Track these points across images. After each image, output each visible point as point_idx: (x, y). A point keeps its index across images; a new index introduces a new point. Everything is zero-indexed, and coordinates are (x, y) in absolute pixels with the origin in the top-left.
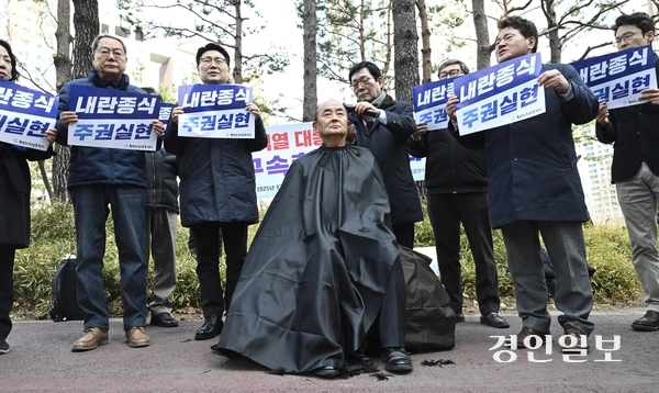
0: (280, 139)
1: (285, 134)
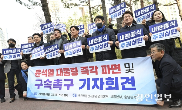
0: (51, 72)
1: (53, 70)
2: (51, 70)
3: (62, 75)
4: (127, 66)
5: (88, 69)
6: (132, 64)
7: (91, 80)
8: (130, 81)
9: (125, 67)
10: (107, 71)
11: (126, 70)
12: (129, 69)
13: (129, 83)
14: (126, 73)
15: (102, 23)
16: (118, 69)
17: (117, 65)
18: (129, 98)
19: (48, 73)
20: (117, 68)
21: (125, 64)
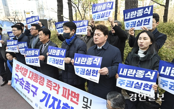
2: (26, 70)
3: (32, 80)
4: (86, 100)
5: (52, 84)
6: (91, 100)
7: (51, 97)
9: (84, 101)
10: (67, 96)
11: (84, 104)
12: (87, 105)
15: (70, 33)
16: (76, 99)
17: (77, 93)
19: (23, 71)
20: (76, 97)
21: (84, 97)
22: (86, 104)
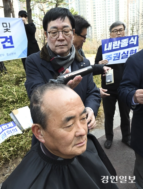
4: (5, 25)
6: (9, 23)
8: (9, 40)
9: (3, 27)
13: (8, 42)
14: (4, 32)
18: (10, 55)
21: (3, 23)
22: (6, 28)
